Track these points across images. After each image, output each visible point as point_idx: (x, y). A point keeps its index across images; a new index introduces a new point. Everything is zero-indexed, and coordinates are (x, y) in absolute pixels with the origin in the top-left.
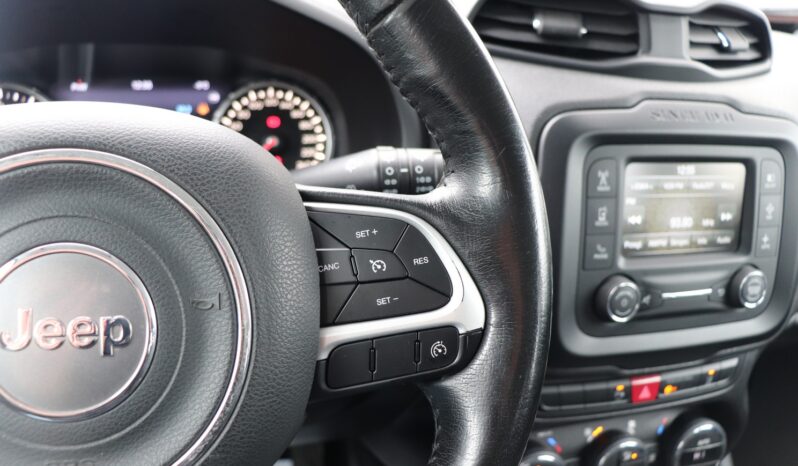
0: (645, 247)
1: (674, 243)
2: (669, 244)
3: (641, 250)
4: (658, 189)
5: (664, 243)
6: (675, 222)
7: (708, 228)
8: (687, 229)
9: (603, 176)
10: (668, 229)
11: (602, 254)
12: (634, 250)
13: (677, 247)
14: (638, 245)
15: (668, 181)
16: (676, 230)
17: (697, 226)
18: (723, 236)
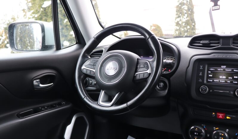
0: (213, 81)
1: (221, 81)
2: (219, 81)
3: (212, 82)
4: (216, 70)
5: (218, 81)
6: (221, 77)
7: (230, 79)
8: (224, 79)
9: (201, 67)
10: (219, 78)
11: (200, 81)
12: (210, 81)
13: (222, 82)
14: (211, 81)
15: (219, 69)
16: (221, 78)
17: (227, 78)
18: (235, 81)
